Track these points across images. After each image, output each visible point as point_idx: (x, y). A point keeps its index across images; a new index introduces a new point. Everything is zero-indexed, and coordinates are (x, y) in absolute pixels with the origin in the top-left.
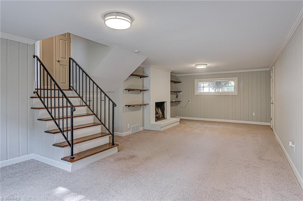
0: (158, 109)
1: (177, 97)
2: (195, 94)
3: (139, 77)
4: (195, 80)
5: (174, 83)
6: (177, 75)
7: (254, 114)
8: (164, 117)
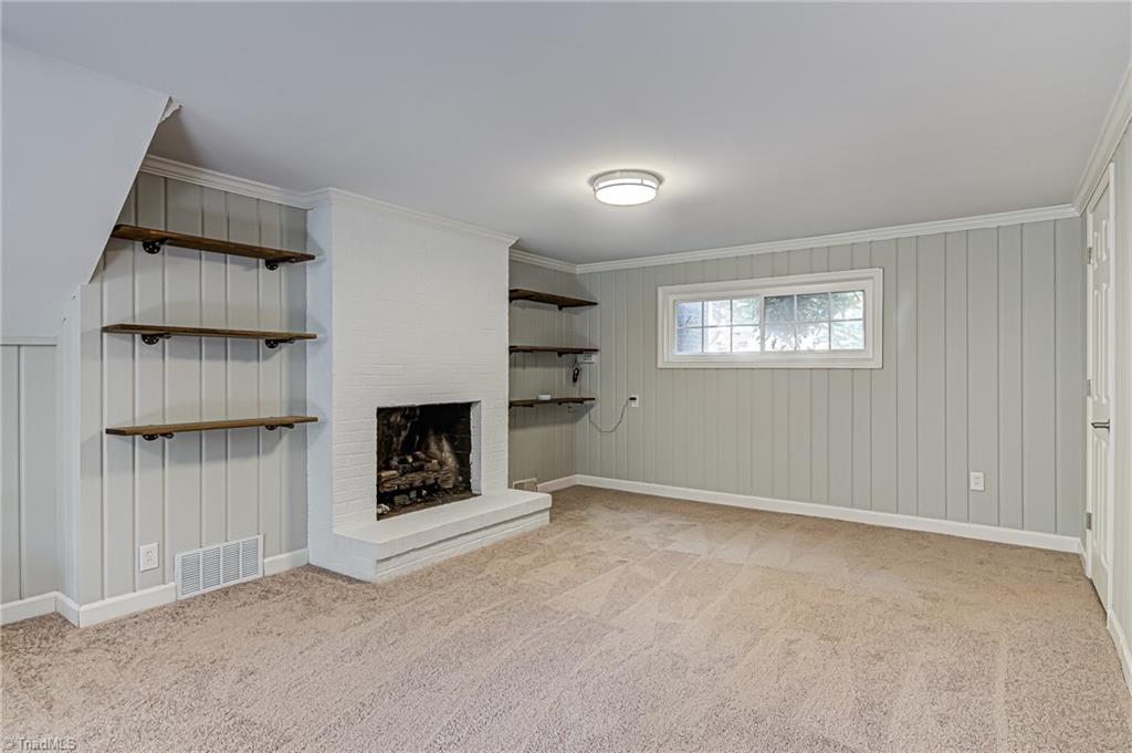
0: (440, 440)
1: (575, 380)
2: (659, 366)
3: (262, 261)
4: (660, 290)
5: (560, 308)
6: (579, 269)
7: (977, 481)
8: (468, 488)
